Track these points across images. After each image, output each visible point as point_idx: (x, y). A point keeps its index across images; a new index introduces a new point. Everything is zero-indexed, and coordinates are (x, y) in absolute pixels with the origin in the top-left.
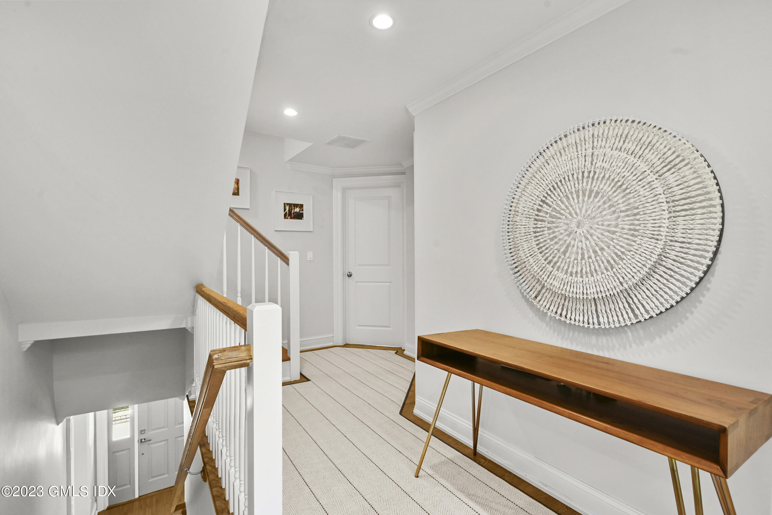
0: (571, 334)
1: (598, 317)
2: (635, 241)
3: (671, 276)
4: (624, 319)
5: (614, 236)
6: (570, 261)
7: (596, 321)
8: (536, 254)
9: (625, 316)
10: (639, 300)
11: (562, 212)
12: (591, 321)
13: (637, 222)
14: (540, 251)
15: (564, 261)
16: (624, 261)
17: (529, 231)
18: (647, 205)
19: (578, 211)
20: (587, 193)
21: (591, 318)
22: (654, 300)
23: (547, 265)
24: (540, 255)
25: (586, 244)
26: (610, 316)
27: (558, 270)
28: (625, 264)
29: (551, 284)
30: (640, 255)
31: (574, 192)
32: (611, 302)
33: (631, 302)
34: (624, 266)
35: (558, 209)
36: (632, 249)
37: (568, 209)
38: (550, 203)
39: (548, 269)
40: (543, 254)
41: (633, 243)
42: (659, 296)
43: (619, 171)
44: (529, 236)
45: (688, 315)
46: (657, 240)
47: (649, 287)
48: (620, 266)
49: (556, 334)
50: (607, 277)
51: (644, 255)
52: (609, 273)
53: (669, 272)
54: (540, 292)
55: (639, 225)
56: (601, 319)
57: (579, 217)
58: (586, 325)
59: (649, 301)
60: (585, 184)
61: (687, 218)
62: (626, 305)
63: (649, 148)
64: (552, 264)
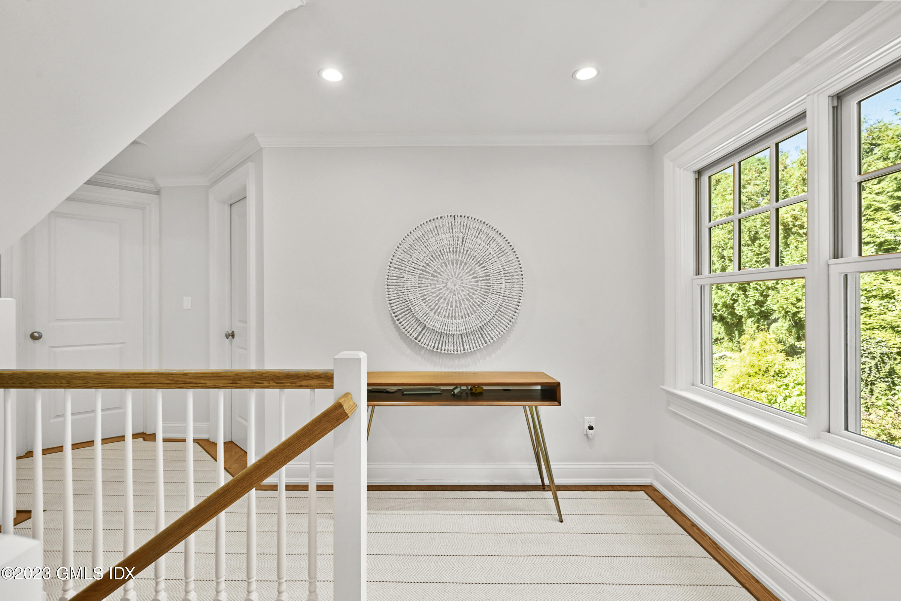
0: (441, 361)
1: (463, 345)
2: (488, 296)
3: (503, 316)
4: (479, 345)
5: (476, 293)
6: (447, 309)
7: (462, 348)
8: (421, 303)
9: (480, 343)
10: (487, 331)
11: (442, 273)
12: (459, 349)
13: (489, 285)
14: (424, 301)
15: (443, 309)
16: (482, 308)
17: (415, 286)
18: (494, 274)
19: (453, 274)
20: (459, 262)
21: (458, 347)
22: (495, 331)
23: (430, 312)
24: (424, 305)
25: (458, 297)
26: (471, 344)
27: (438, 315)
28: (482, 310)
29: (434, 326)
30: (491, 304)
31: (450, 261)
32: (471, 335)
33: (483, 333)
34: (482, 311)
35: (438, 271)
36: (486, 301)
37: (446, 272)
38: (433, 266)
39: (431, 315)
40: (426, 304)
41: (487, 297)
42: (497, 329)
43: (479, 251)
44: (415, 290)
45: (508, 338)
46: (499, 295)
47: (492, 323)
48: (479, 311)
49: (429, 363)
50: (472, 318)
51: (492, 304)
52: (473, 316)
53: (502, 314)
54: (420, 332)
55: (490, 286)
56: (465, 347)
57: (454, 279)
58: (456, 352)
59: (493, 332)
60: (457, 256)
61: (511, 284)
62: (480, 336)
63: (493, 240)
64: (434, 311)
